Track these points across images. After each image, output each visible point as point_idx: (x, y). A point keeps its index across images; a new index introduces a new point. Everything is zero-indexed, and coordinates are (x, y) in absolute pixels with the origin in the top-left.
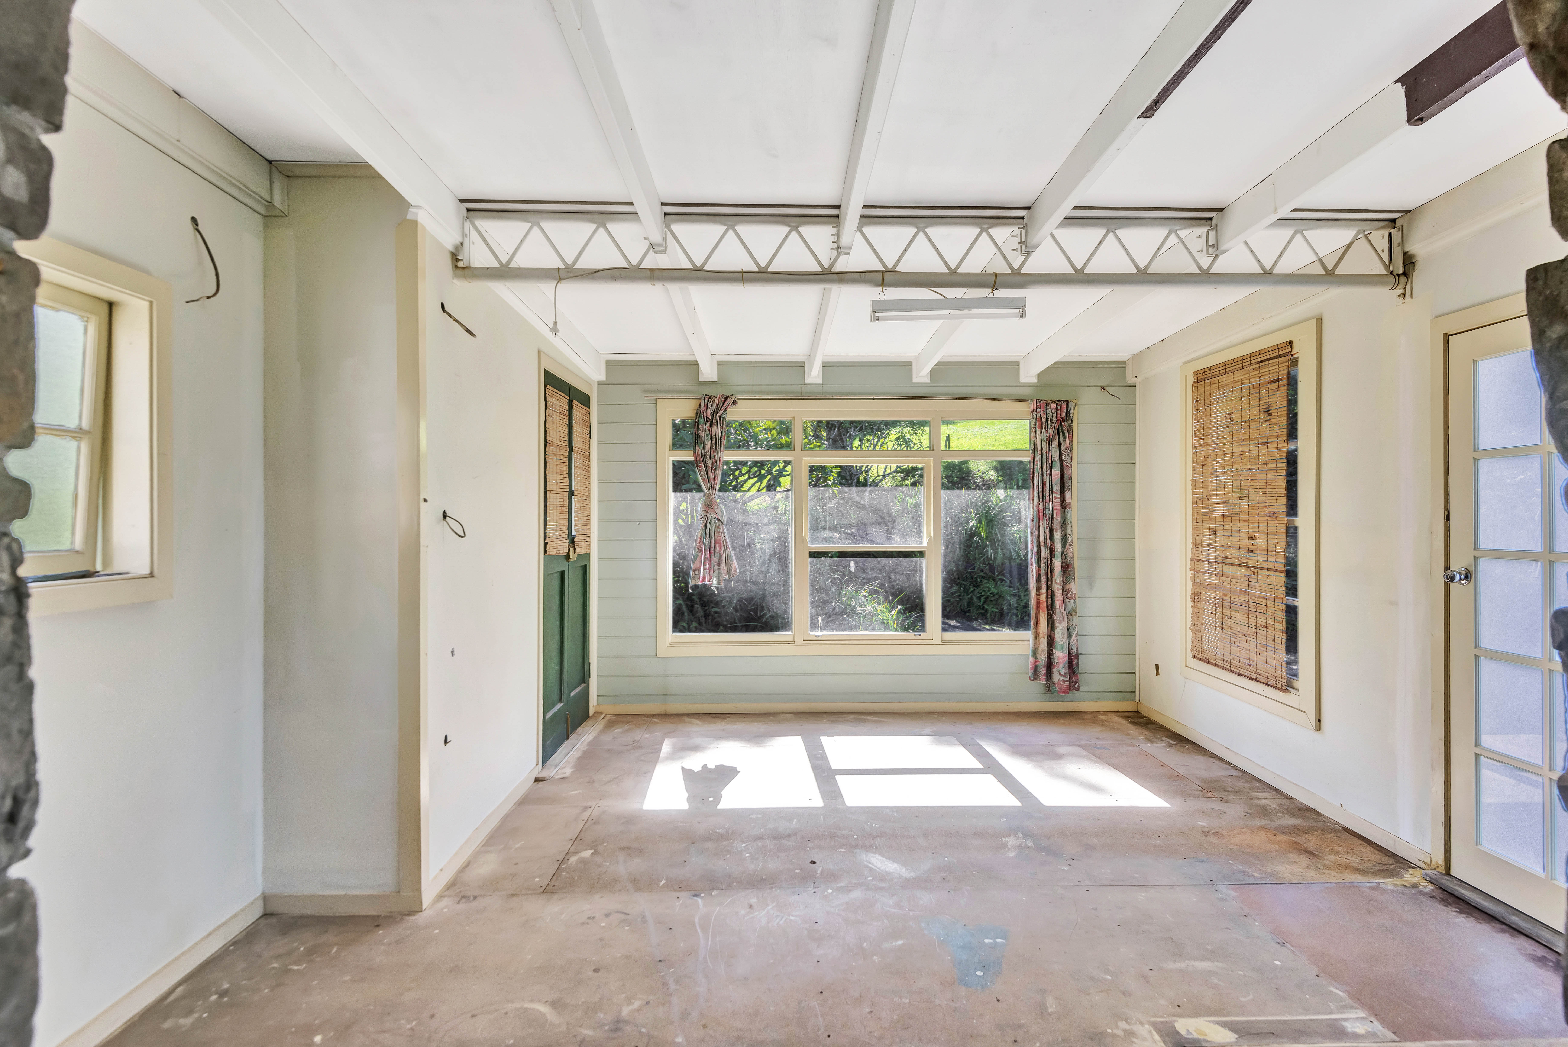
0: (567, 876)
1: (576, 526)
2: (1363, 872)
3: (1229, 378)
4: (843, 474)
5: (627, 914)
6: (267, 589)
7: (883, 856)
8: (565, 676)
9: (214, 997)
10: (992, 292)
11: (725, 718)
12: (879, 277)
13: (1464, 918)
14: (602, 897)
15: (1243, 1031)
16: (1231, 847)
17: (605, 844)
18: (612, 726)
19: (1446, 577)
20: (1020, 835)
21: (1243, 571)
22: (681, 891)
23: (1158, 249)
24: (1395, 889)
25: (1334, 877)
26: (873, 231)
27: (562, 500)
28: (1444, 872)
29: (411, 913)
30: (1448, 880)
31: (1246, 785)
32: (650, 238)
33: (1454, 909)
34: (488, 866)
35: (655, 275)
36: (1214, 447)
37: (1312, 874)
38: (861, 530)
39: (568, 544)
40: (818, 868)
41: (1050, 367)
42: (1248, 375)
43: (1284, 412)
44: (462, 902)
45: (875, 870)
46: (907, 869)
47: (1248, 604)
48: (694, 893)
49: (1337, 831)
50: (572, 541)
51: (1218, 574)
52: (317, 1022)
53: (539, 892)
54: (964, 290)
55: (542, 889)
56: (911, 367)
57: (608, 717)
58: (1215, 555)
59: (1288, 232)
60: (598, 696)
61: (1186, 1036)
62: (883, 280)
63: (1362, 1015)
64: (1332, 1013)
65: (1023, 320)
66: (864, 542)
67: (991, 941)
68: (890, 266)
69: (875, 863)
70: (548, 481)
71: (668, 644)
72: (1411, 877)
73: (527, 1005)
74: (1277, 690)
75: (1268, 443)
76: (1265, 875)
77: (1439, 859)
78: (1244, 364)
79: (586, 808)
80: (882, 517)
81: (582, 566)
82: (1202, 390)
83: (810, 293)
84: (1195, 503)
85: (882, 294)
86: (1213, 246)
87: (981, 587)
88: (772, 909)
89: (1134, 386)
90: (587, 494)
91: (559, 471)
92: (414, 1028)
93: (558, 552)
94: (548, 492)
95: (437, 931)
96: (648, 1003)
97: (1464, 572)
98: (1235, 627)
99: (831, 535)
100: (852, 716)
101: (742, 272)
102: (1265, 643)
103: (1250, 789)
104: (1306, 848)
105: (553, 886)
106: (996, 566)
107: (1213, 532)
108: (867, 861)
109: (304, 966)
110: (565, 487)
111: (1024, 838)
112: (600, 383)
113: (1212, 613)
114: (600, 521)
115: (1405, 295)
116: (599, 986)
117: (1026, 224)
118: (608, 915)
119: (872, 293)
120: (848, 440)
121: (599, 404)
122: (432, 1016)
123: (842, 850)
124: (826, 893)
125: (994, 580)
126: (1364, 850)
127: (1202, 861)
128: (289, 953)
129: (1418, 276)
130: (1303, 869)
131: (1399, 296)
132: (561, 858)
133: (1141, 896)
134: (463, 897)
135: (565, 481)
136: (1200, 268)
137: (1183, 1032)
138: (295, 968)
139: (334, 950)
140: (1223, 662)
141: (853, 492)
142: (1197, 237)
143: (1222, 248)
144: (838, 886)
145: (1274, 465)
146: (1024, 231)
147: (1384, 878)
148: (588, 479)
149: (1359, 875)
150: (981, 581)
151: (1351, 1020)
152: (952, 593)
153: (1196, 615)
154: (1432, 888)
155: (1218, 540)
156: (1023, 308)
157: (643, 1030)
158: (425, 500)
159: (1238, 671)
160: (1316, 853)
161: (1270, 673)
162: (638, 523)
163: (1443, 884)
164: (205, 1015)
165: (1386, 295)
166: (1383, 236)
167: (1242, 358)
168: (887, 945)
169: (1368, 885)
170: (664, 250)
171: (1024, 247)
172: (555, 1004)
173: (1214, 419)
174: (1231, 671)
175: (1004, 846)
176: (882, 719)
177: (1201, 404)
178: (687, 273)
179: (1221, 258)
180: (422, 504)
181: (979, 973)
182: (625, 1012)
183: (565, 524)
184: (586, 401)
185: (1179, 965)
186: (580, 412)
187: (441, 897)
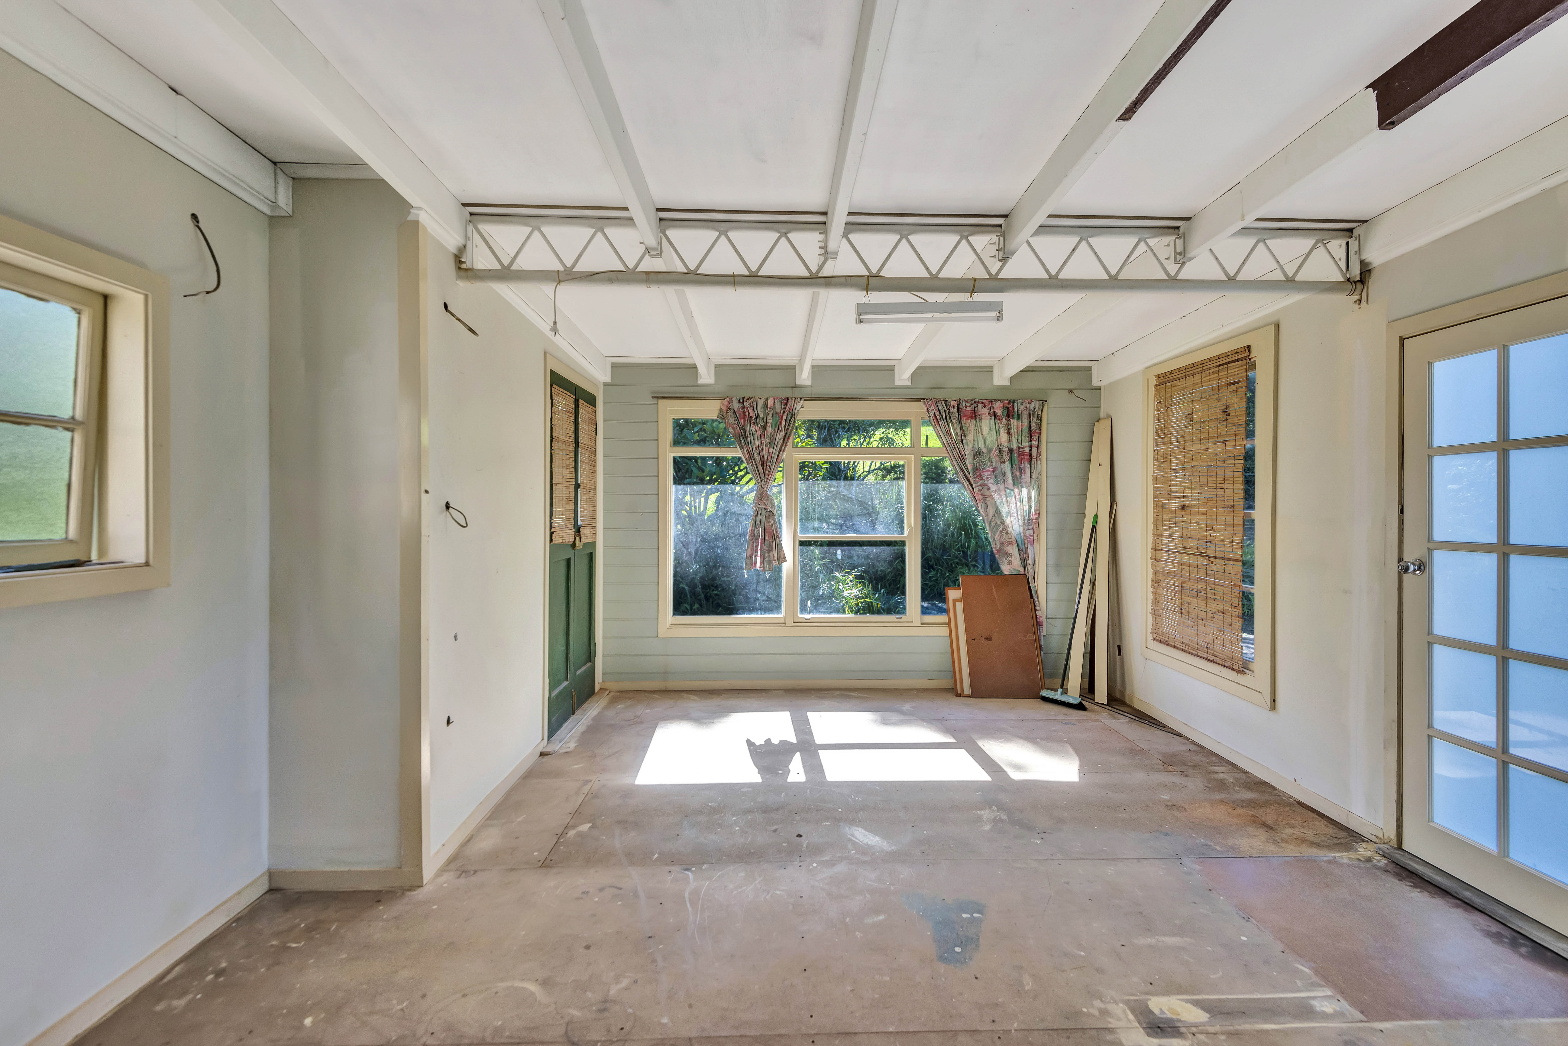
0: (565, 850)
1: (581, 517)
2: (1318, 845)
3: (1189, 381)
4: (832, 470)
5: (620, 889)
6: (272, 576)
7: (865, 829)
8: (571, 656)
9: (210, 977)
10: (971, 297)
11: (721, 694)
12: (864, 280)
13: (1418, 892)
14: (596, 871)
15: (1215, 1010)
16: (1194, 820)
17: (603, 818)
18: (616, 702)
19: (1400, 567)
20: (995, 808)
21: (1202, 560)
22: (673, 865)
23: (1128, 256)
24: (1351, 863)
25: (1292, 851)
26: (858, 238)
27: (568, 493)
28: (1396, 846)
29: (412, 888)
30: (1401, 854)
31: (1203, 759)
32: (645, 243)
33: (1409, 884)
34: (489, 841)
35: (651, 278)
36: (1175, 445)
37: (1271, 847)
38: (847, 520)
39: (574, 533)
40: (804, 842)
41: (1022, 371)
42: (1208, 378)
43: (1242, 412)
44: (462, 876)
45: (858, 843)
46: (888, 843)
47: (1206, 590)
48: (685, 867)
49: (1291, 805)
50: (578, 530)
51: (1177, 563)
52: (309, 1002)
53: (537, 866)
54: (946, 294)
55: (541, 863)
56: (893, 370)
57: (612, 693)
58: (1174, 545)
59: (1250, 241)
60: (603, 673)
61: (1159, 1016)
62: (868, 284)
63: (1329, 993)
64: (1299, 991)
65: (1000, 323)
66: (850, 532)
67: (969, 916)
68: (874, 271)
69: (858, 837)
70: (554, 474)
71: (668, 626)
72: (1364, 851)
73: (518, 984)
74: (1233, 671)
75: (1226, 441)
76: (1226, 849)
77: (1391, 833)
78: (1204, 368)
79: (587, 782)
80: (867, 509)
81: (588, 554)
82: (1163, 393)
83: (800, 296)
84: (1156, 496)
85: (867, 298)
86: (1180, 254)
87: (956, 572)
88: (759, 883)
89: (1099, 389)
90: (593, 487)
91: (565, 465)
92: (405, 1009)
93: (564, 541)
94: (554, 485)
95: (435, 907)
96: (636, 982)
97: (1418, 563)
98: (1193, 612)
99: (820, 525)
100: (838, 693)
101: (734, 276)
102: (1222, 627)
103: (1208, 763)
104: (1264, 822)
105: (551, 860)
106: (969, 553)
107: (1172, 524)
108: (850, 835)
109: (303, 943)
110: (571, 480)
111: (998, 811)
112: (606, 384)
113: (1171, 599)
114: (605, 511)
115: (1360, 301)
116: (589, 964)
117: (1004, 231)
118: (601, 890)
119: (857, 296)
120: (837, 439)
121: (605, 403)
122: (424, 996)
123: (827, 824)
124: (811, 867)
125: (967, 566)
126: (1318, 824)
127: (1166, 835)
128: (289, 930)
129: (1374, 283)
130: (1262, 842)
131: (1356, 301)
132: (560, 831)
133: (1110, 870)
134: (464, 871)
135: (571, 475)
136: (1167, 274)
137: (1156, 1011)
138: (294, 945)
139: (334, 927)
140: (1181, 645)
141: (841, 486)
142: (1165, 246)
143: (1189, 255)
144: (822, 859)
145: (1232, 462)
146: (1001, 238)
147: (1339, 852)
148: (594, 473)
149: (1315, 849)
150: (956, 567)
151: (1319, 999)
152: (930, 578)
153: (1156, 601)
154: (1386, 862)
155: (1177, 531)
156: (1000, 312)
157: (630, 1010)
158: (427, 492)
159: (1196, 653)
160: (1274, 827)
161: (1227, 654)
162: (641, 514)
163: (1397, 859)
164: (199, 996)
165: (1343, 300)
166: (1341, 246)
167: (1202, 362)
168: (869, 920)
169: (1325, 859)
170: (660, 254)
171: (1001, 253)
172: (545, 983)
173: (1174, 419)
174: (1190, 653)
175: (979, 819)
176: (865, 696)
177: (1162, 405)
178: (681, 276)
179: (1188, 265)
180: (424, 495)
181: (958, 949)
182: (613, 991)
183: (571, 515)
184: (592, 400)
185: (1150, 941)
186: (586, 410)
187: (443, 870)
